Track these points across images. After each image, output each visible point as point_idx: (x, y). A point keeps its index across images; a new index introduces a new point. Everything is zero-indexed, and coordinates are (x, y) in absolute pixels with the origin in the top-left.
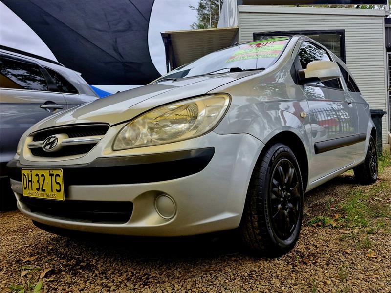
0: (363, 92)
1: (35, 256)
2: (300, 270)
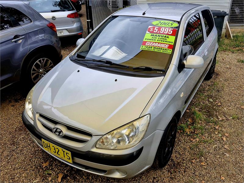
1: (47, 161)
2: (174, 177)
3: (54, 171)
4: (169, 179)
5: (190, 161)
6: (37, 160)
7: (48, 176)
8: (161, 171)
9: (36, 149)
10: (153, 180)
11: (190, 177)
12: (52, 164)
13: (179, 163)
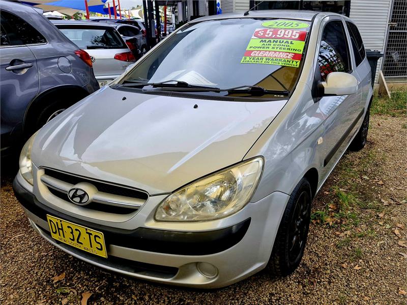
0: (366, 45)
1: (62, 272)
2: (309, 292)
3: (75, 289)
4: (300, 296)
5: (339, 265)
6: (43, 272)
7: (61, 297)
8: (284, 282)
9: (42, 254)
10: (269, 298)
11: (339, 291)
12: (72, 277)
13: (317, 269)
